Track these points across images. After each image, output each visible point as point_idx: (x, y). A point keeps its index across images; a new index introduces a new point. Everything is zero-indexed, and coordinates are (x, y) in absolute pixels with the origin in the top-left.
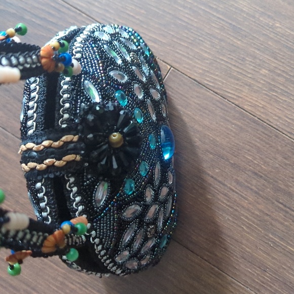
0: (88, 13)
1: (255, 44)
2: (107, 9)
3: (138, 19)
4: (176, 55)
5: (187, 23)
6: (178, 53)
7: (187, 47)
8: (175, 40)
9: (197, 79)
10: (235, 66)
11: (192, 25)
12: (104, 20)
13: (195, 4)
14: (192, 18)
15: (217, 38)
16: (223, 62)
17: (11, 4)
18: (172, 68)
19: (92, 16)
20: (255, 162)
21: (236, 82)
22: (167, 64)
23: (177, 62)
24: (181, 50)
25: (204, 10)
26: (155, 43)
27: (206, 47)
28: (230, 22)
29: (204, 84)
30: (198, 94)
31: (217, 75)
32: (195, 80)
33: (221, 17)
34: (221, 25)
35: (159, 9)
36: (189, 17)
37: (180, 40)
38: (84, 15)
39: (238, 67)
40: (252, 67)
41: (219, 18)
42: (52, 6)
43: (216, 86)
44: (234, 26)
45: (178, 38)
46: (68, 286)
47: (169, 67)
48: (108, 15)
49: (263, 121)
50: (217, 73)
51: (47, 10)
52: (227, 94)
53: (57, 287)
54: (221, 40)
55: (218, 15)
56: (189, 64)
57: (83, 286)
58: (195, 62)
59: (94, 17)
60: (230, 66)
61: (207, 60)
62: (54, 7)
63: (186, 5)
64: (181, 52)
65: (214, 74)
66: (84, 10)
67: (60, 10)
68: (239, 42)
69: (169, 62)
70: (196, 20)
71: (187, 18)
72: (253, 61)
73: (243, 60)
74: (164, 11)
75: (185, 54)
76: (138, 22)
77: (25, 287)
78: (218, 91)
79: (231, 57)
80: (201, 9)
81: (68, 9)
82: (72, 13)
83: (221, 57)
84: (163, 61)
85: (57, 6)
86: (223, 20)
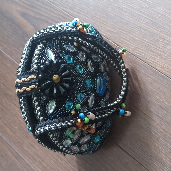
1: (164, 31)
3: (102, 20)
4: (121, 38)
5: (127, 21)
6: (122, 38)
7: (126, 34)
8: (120, 30)
9: (131, 52)
10: (152, 44)
11: (130, 22)
13: (132, 10)
15: (143, 29)
16: (145, 42)
17: (43, 15)
18: (118, 46)
20: (161, 100)
21: (153, 53)
22: (116, 44)
23: (121, 43)
24: (123, 36)
26: (110, 33)
27: (137, 34)
28: (151, 19)
29: (134, 55)
30: (131, 60)
31: (142, 50)
32: (130, 52)
33: (146, 17)
34: (146, 21)
35: (113, 14)
36: (129, 18)
37: (123, 30)
39: (154, 45)
40: (162, 45)
41: (145, 17)
43: (141, 56)
44: (153, 21)
45: (122, 30)
47: (116, 45)
48: (87, 18)
49: (167, 76)
50: (142, 49)
51: (59, 17)
52: (147, 60)
54: (145, 30)
55: (145, 16)
56: (127, 44)
57: (66, 162)
58: (131, 43)
60: (150, 44)
61: (137, 41)
63: (127, 11)
64: (123, 37)
65: (140, 49)
67: (64, 17)
68: (155, 31)
69: (117, 43)
70: (132, 19)
71: (127, 18)
72: (163, 41)
73: (157, 41)
75: (125, 38)
76: (102, 21)
78: (142, 59)
79: (151, 39)
80: (135, 13)
81: (69, 16)
83: (145, 40)
84: (113, 42)
85: (63, 15)
86: (147, 19)
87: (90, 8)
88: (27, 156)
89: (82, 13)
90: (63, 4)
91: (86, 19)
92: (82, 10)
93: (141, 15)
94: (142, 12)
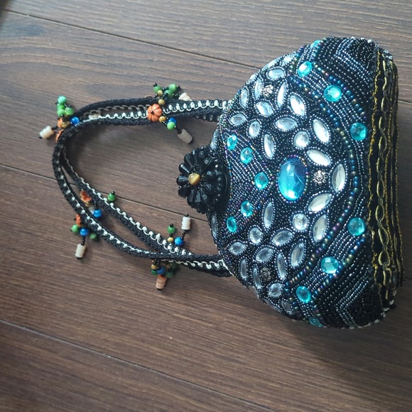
0: (234, 60)
2: (254, 48)
12: (254, 61)
13: (351, 11)
14: (353, 28)
15: (388, 41)
16: (402, 65)
17: (146, 77)
19: (239, 62)
25: (362, 14)
28: (397, 18)
33: (385, 16)
35: (312, 30)
36: (349, 28)
38: (230, 63)
41: (383, 18)
42: (191, 65)
44: (403, 21)
46: (305, 365)
48: (256, 55)
51: (188, 71)
53: (293, 370)
54: (394, 41)
55: (381, 16)
59: (242, 62)
62: (194, 65)
63: (340, 16)
66: (228, 59)
67: (202, 67)
71: (346, 29)
74: (318, 30)
77: (257, 380)
80: (359, 14)
81: (210, 62)
82: (216, 66)
85: (198, 64)
86: (388, 19)
87: (254, 31)
88: (225, 385)
89: (240, 47)
90: (187, 41)
91: (254, 57)
92: (238, 41)
93: (374, 16)
94: (372, 9)
